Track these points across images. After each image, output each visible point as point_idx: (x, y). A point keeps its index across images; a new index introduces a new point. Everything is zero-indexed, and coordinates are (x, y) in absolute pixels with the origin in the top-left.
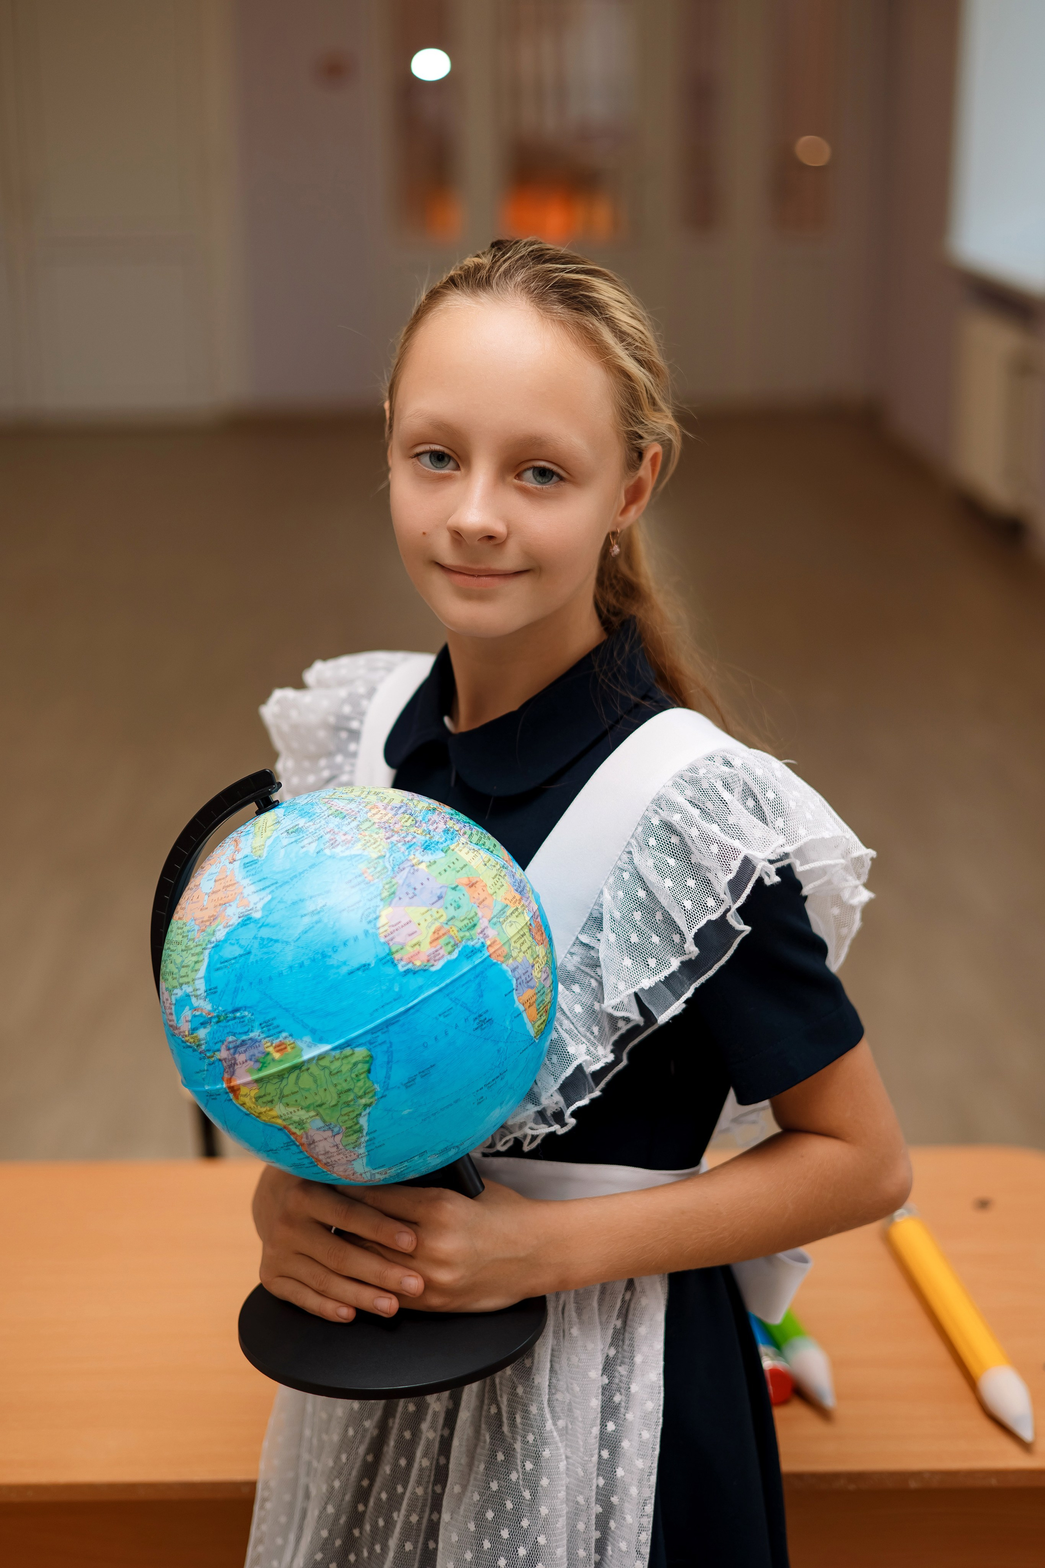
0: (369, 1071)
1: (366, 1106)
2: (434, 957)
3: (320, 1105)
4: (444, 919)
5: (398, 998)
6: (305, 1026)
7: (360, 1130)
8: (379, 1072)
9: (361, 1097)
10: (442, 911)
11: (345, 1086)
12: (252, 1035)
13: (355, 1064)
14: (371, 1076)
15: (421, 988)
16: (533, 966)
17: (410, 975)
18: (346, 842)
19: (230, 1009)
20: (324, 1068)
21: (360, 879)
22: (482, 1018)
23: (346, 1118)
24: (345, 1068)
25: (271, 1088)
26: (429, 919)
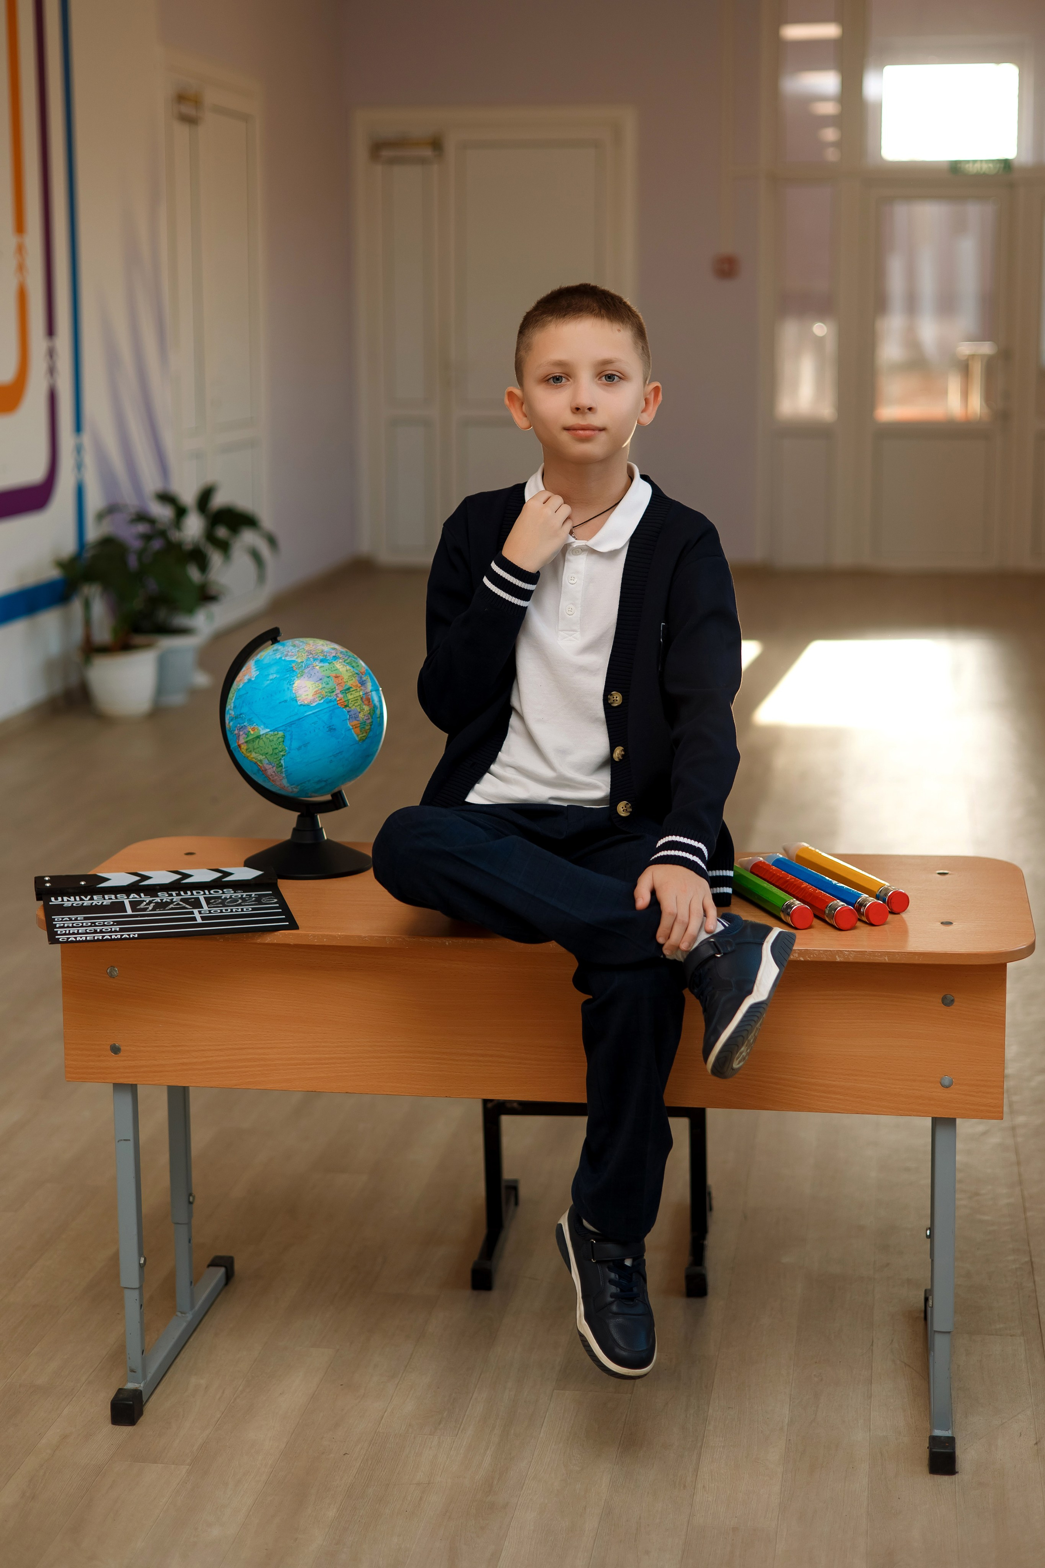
0: (283, 741)
1: (283, 756)
2: (314, 700)
3: (267, 754)
4: (320, 687)
5: (296, 714)
6: (262, 722)
7: (282, 766)
8: (287, 743)
9: (281, 752)
10: (320, 684)
11: (275, 747)
12: (245, 724)
13: (279, 738)
14: (285, 743)
15: (306, 712)
16: (360, 712)
17: (302, 706)
18: (292, 655)
19: (239, 714)
20: (268, 738)
21: (291, 669)
22: (331, 727)
23: (276, 760)
24: (275, 739)
25: (250, 746)
26: (314, 687)
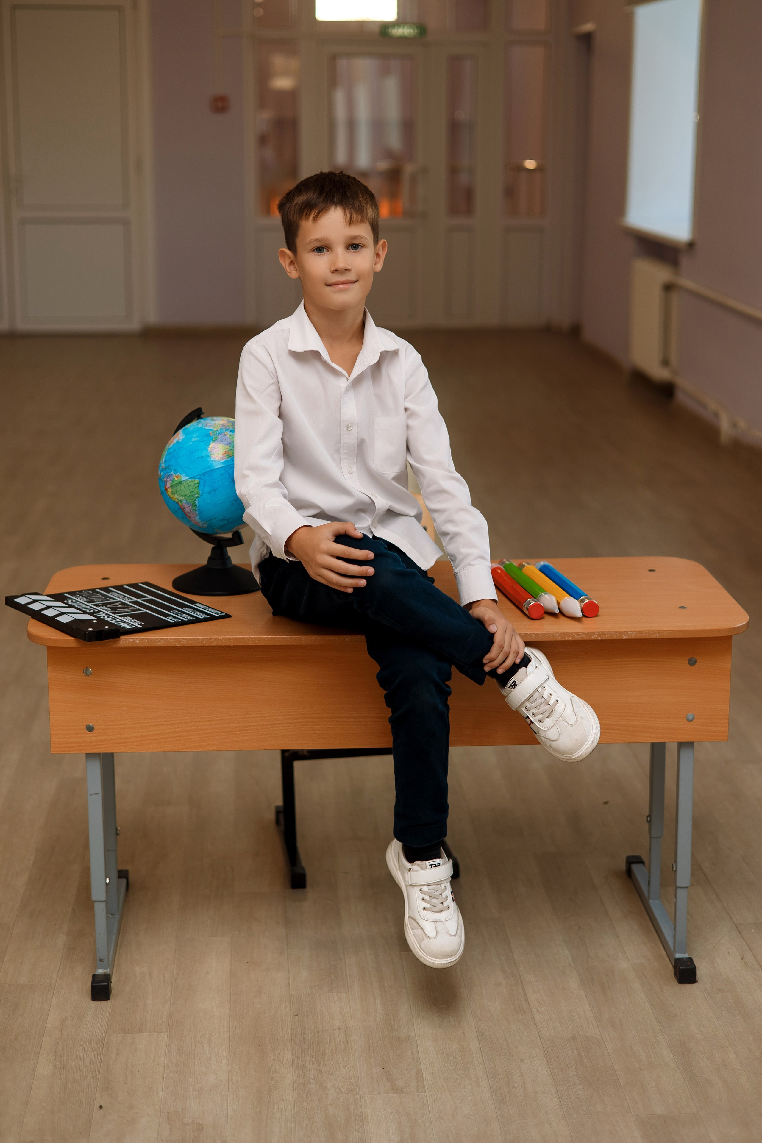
0: (198, 487)
1: (198, 497)
2: (223, 458)
3: (186, 495)
4: (228, 449)
5: (209, 467)
6: (183, 471)
7: (196, 506)
8: (201, 487)
9: (196, 494)
11: (192, 490)
12: (171, 473)
13: (195, 484)
15: (216, 466)
17: (214, 462)
18: (210, 426)
19: (168, 466)
20: (187, 484)
21: (209, 435)
23: (192, 500)
24: (192, 485)
25: (174, 489)
26: (224, 448)
